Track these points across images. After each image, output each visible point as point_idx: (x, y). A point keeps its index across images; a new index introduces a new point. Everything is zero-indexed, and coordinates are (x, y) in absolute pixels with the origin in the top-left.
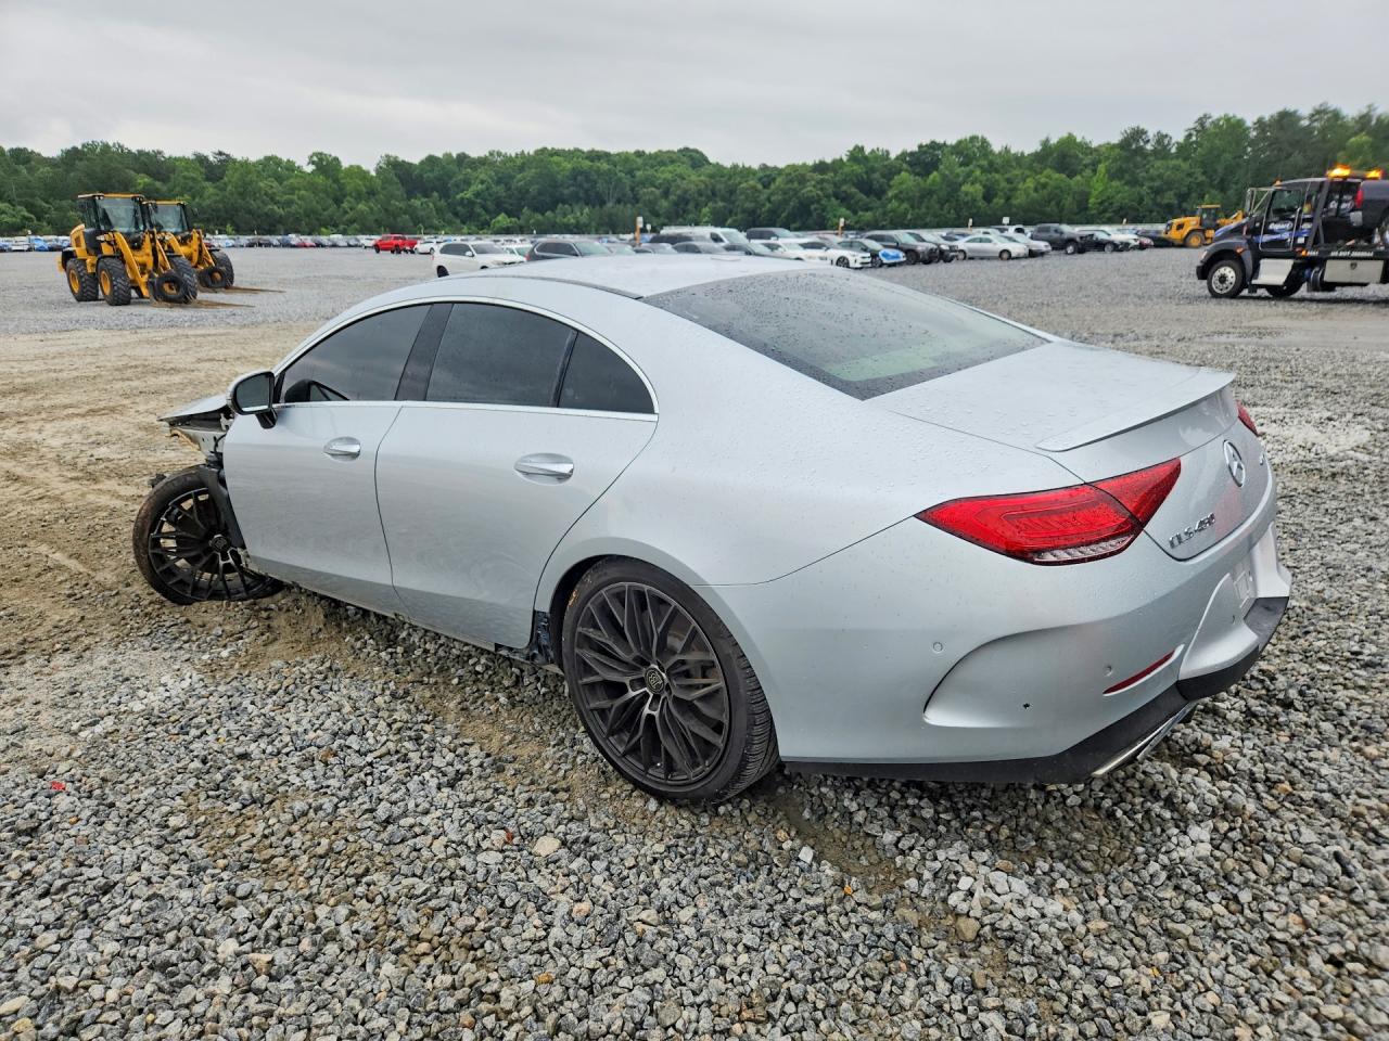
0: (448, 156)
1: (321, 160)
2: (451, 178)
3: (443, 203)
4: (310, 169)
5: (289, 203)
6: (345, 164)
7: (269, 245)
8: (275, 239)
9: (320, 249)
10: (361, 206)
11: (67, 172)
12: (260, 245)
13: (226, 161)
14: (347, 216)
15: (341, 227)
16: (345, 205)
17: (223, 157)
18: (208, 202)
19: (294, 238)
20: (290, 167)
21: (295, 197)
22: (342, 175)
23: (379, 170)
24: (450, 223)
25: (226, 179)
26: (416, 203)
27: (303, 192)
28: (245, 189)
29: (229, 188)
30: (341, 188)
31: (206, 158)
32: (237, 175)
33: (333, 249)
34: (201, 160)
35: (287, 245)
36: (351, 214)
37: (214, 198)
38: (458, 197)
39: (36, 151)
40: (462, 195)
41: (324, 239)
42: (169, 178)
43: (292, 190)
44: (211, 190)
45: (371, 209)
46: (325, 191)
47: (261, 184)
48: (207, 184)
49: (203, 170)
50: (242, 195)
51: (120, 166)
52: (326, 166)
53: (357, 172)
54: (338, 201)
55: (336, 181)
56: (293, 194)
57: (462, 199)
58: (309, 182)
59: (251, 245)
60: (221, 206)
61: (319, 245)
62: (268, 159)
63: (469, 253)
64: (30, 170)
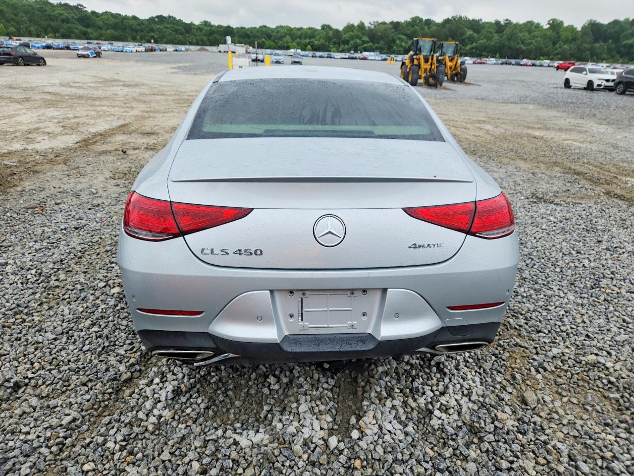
0: (627, 20)
1: (553, 22)
2: (623, 32)
3: (613, 46)
4: (547, 27)
5: (529, 44)
6: (566, 25)
7: (510, 64)
8: (513, 61)
9: (534, 68)
10: (566, 47)
11: (442, 29)
12: (506, 64)
13: (508, 23)
14: (556, 51)
15: (551, 57)
16: (557, 46)
17: (508, 22)
18: (493, 43)
19: (525, 61)
20: (538, 26)
21: (534, 41)
22: (561, 30)
23: (584, 28)
24: (613, 57)
25: (505, 32)
26: (597, 45)
27: (539, 39)
28: (512, 37)
29: (504, 37)
30: (559, 37)
31: (500, 22)
32: (511, 30)
33: (540, 68)
34: (497, 23)
35: (518, 64)
36: (559, 50)
37: (496, 41)
38: (624, 42)
39: (434, 20)
40: (626, 41)
41: (538, 62)
42: (480, 31)
43: (534, 37)
44: (496, 37)
45: (571, 48)
46: (550, 39)
47: (520, 35)
48: (496, 35)
49: (496, 28)
50: (509, 40)
51: (463, 26)
52: (555, 25)
53: (571, 29)
54: (554, 43)
55: (557, 33)
56: (533, 39)
57: (626, 44)
58: (544, 34)
59: (502, 64)
60: (498, 45)
61: (533, 65)
62: (528, 22)
63: (585, 73)
64: (429, 28)
